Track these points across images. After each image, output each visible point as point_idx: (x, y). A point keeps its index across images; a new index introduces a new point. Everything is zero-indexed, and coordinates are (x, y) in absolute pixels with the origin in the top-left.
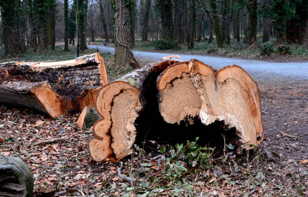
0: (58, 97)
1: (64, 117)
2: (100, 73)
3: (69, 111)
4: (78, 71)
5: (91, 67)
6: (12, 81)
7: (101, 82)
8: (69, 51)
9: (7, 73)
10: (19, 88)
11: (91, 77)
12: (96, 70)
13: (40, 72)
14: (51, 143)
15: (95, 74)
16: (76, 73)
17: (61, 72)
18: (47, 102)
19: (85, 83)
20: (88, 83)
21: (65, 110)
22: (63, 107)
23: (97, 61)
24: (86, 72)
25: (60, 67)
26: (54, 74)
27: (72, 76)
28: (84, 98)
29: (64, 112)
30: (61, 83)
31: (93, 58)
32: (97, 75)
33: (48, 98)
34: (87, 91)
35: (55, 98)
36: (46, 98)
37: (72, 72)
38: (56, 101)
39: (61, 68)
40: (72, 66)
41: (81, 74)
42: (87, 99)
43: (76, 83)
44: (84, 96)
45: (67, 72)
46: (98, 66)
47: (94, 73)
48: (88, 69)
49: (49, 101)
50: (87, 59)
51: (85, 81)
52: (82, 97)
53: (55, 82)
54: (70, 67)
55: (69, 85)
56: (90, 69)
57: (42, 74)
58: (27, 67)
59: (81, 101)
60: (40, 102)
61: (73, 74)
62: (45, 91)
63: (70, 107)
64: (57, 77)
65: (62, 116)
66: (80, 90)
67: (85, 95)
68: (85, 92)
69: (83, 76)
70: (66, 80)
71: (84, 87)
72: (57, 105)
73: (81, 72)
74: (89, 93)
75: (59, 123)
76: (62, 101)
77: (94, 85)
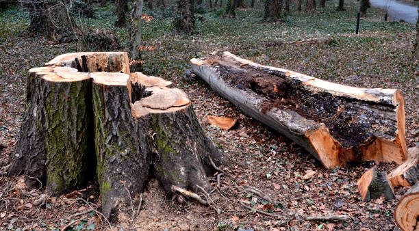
0: (336, 143)
1: (340, 169)
2: (397, 120)
3: (348, 162)
4: (365, 108)
5: (385, 108)
6: (282, 108)
7: (397, 132)
8: (344, 10)
9: (275, 89)
10: (290, 125)
11: (383, 121)
12: (391, 114)
13: (315, 93)
14: (325, 221)
15: (389, 119)
16: (362, 109)
17: (342, 101)
18: (322, 148)
19: (373, 126)
20: (377, 126)
21: (343, 160)
22: (340, 156)
23: (395, 103)
24: (376, 111)
25: (341, 95)
26: (333, 101)
27: (357, 111)
28: (370, 147)
29: (341, 162)
30: (340, 116)
31: (389, 99)
32: (391, 120)
33: (324, 144)
34: (374, 138)
35: (333, 144)
36: (321, 145)
37: (357, 105)
38: (333, 148)
39: (342, 97)
40: (358, 99)
41: (369, 113)
42: (373, 148)
43: (360, 122)
44: (369, 145)
45: (350, 104)
46: (395, 110)
47: (388, 116)
48: (380, 109)
49: (325, 148)
50: (381, 98)
51: (374, 123)
52: (367, 146)
53: (332, 112)
54: (355, 100)
55: (351, 122)
56: (383, 110)
57: (316, 96)
58: (299, 82)
59: (364, 150)
60: (314, 148)
61: (359, 108)
62: (321, 136)
63: (350, 156)
64: (335, 106)
65: (338, 167)
66: (365, 135)
67: (372, 143)
68: (371, 138)
69: (372, 116)
70: (346, 114)
71: (371, 131)
72: (333, 152)
73: (370, 110)
74: (377, 141)
75: (335, 179)
76: (340, 148)
77: (386, 133)
